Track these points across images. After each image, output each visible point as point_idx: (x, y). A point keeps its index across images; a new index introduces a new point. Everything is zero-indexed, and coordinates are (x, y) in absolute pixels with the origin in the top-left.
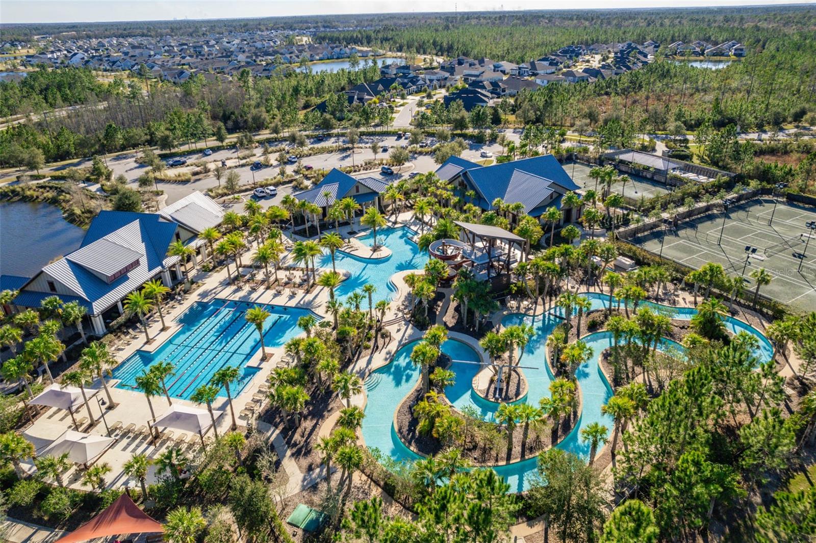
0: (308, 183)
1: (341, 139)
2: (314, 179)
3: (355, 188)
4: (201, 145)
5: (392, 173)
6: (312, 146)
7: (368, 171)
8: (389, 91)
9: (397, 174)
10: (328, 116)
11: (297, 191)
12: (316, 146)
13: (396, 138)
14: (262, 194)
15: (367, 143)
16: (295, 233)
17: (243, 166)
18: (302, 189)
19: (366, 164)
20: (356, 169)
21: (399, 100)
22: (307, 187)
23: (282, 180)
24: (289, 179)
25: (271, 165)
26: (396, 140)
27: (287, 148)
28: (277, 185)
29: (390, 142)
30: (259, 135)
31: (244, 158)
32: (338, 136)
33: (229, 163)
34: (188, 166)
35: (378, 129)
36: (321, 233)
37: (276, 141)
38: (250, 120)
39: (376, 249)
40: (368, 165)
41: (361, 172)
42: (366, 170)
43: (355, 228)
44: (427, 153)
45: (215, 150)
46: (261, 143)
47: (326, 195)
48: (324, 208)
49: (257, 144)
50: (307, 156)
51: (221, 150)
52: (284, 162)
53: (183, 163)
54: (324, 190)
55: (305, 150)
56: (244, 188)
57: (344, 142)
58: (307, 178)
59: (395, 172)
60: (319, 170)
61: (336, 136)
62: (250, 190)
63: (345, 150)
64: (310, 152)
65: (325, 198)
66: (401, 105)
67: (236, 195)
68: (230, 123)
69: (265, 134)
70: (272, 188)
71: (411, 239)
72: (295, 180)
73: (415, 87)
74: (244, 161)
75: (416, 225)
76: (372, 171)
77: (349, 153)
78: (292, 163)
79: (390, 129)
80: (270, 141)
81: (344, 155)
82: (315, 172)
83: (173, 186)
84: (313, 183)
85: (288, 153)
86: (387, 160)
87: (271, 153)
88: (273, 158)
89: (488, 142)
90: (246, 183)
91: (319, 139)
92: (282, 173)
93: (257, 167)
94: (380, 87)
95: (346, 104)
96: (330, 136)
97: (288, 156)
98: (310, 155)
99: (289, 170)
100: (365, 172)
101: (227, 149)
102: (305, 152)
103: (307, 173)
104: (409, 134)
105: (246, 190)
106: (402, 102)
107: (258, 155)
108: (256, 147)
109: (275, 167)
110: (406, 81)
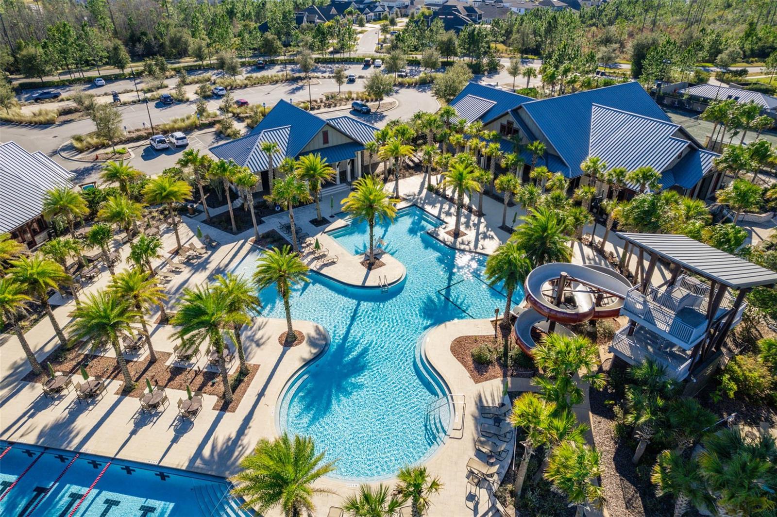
0: (240, 127)
1: (289, 67)
2: (249, 121)
3: (321, 136)
4: (93, 73)
5: (369, 111)
6: (249, 75)
7: (332, 109)
8: (344, 16)
9: (376, 113)
10: (269, 35)
11: (222, 139)
12: (254, 75)
13: (362, 66)
14: (162, 146)
15: (325, 72)
16: (211, 222)
17: (145, 101)
18: (229, 136)
19: (328, 99)
20: (313, 105)
21: (356, 27)
22: (236, 133)
23: (198, 122)
24: (210, 120)
25: (188, 100)
26: (363, 69)
27: (213, 78)
28: (188, 130)
29: (354, 70)
30: (179, 63)
31: (150, 91)
32: (285, 63)
33: (123, 98)
34: (62, 100)
35: (337, 56)
36: (260, 222)
37: (200, 69)
38: (167, 43)
39: (371, 262)
40: (331, 101)
41: (322, 110)
42: (329, 106)
43: (325, 211)
44: (410, 86)
45: (109, 79)
46: (178, 71)
47: (268, 149)
48: (264, 175)
49: (173, 73)
50: (241, 87)
51: (121, 79)
52: (206, 96)
53: (56, 96)
54: (263, 139)
55: (240, 78)
56: (134, 135)
57: (293, 70)
58: (240, 119)
59: (373, 110)
60: (258, 107)
61: (282, 63)
62: (146, 138)
63: (295, 80)
64: (246, 82)
65: (265, 155)
66: (360, 33)
67: (119, 148)
68: (140, 47)
69: (187, 62)
70: (179, 134)
71: (433, 235)
72: (219, 122)
73: (372, 14)
74: (149, 95)
75: (433, 205)
76: (337, 108)
77: (300, 84)
78: (219, 97)
79: (353, 55)
80: (191, 70)
81: (294, 86)
82: (252, 109)
83: (24, 130)
84: (248, 126)
85: (214, 83)
86: (357, 93)
87: (191, 83)
88: (191, 92)
89: (486, 73)
90: (141, 127)
91: (259, 67)
92: (201, 111)
93: (165, 102)
94: (334, 11)
95: (294, 24)
96: (273, 63)
97: (213, 87)
98: (246, 86)
99: (213, 107)
100: (327, 110)
101: (129, 79)
102: (238, 82)
103: (238, 110)
104: (378, 62)
105: (138, 139)
106: (359, 29)
107: (171, 87)
108: (172, 77)
109: (192, 102)
110: (361, 6)
